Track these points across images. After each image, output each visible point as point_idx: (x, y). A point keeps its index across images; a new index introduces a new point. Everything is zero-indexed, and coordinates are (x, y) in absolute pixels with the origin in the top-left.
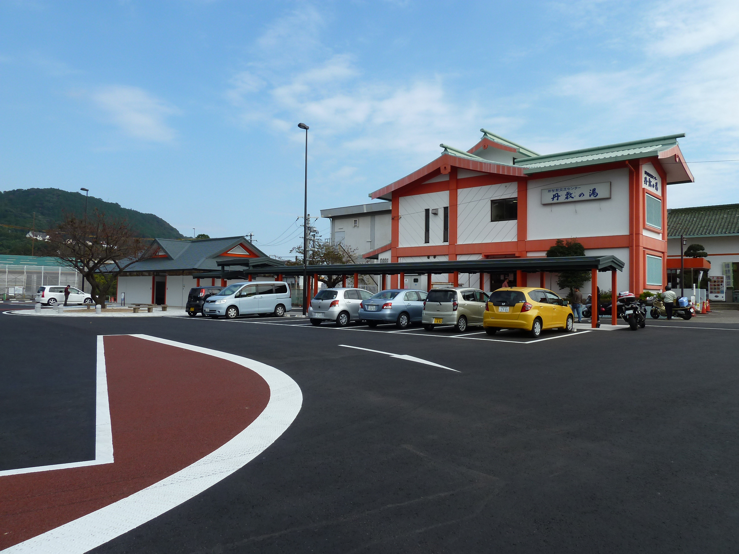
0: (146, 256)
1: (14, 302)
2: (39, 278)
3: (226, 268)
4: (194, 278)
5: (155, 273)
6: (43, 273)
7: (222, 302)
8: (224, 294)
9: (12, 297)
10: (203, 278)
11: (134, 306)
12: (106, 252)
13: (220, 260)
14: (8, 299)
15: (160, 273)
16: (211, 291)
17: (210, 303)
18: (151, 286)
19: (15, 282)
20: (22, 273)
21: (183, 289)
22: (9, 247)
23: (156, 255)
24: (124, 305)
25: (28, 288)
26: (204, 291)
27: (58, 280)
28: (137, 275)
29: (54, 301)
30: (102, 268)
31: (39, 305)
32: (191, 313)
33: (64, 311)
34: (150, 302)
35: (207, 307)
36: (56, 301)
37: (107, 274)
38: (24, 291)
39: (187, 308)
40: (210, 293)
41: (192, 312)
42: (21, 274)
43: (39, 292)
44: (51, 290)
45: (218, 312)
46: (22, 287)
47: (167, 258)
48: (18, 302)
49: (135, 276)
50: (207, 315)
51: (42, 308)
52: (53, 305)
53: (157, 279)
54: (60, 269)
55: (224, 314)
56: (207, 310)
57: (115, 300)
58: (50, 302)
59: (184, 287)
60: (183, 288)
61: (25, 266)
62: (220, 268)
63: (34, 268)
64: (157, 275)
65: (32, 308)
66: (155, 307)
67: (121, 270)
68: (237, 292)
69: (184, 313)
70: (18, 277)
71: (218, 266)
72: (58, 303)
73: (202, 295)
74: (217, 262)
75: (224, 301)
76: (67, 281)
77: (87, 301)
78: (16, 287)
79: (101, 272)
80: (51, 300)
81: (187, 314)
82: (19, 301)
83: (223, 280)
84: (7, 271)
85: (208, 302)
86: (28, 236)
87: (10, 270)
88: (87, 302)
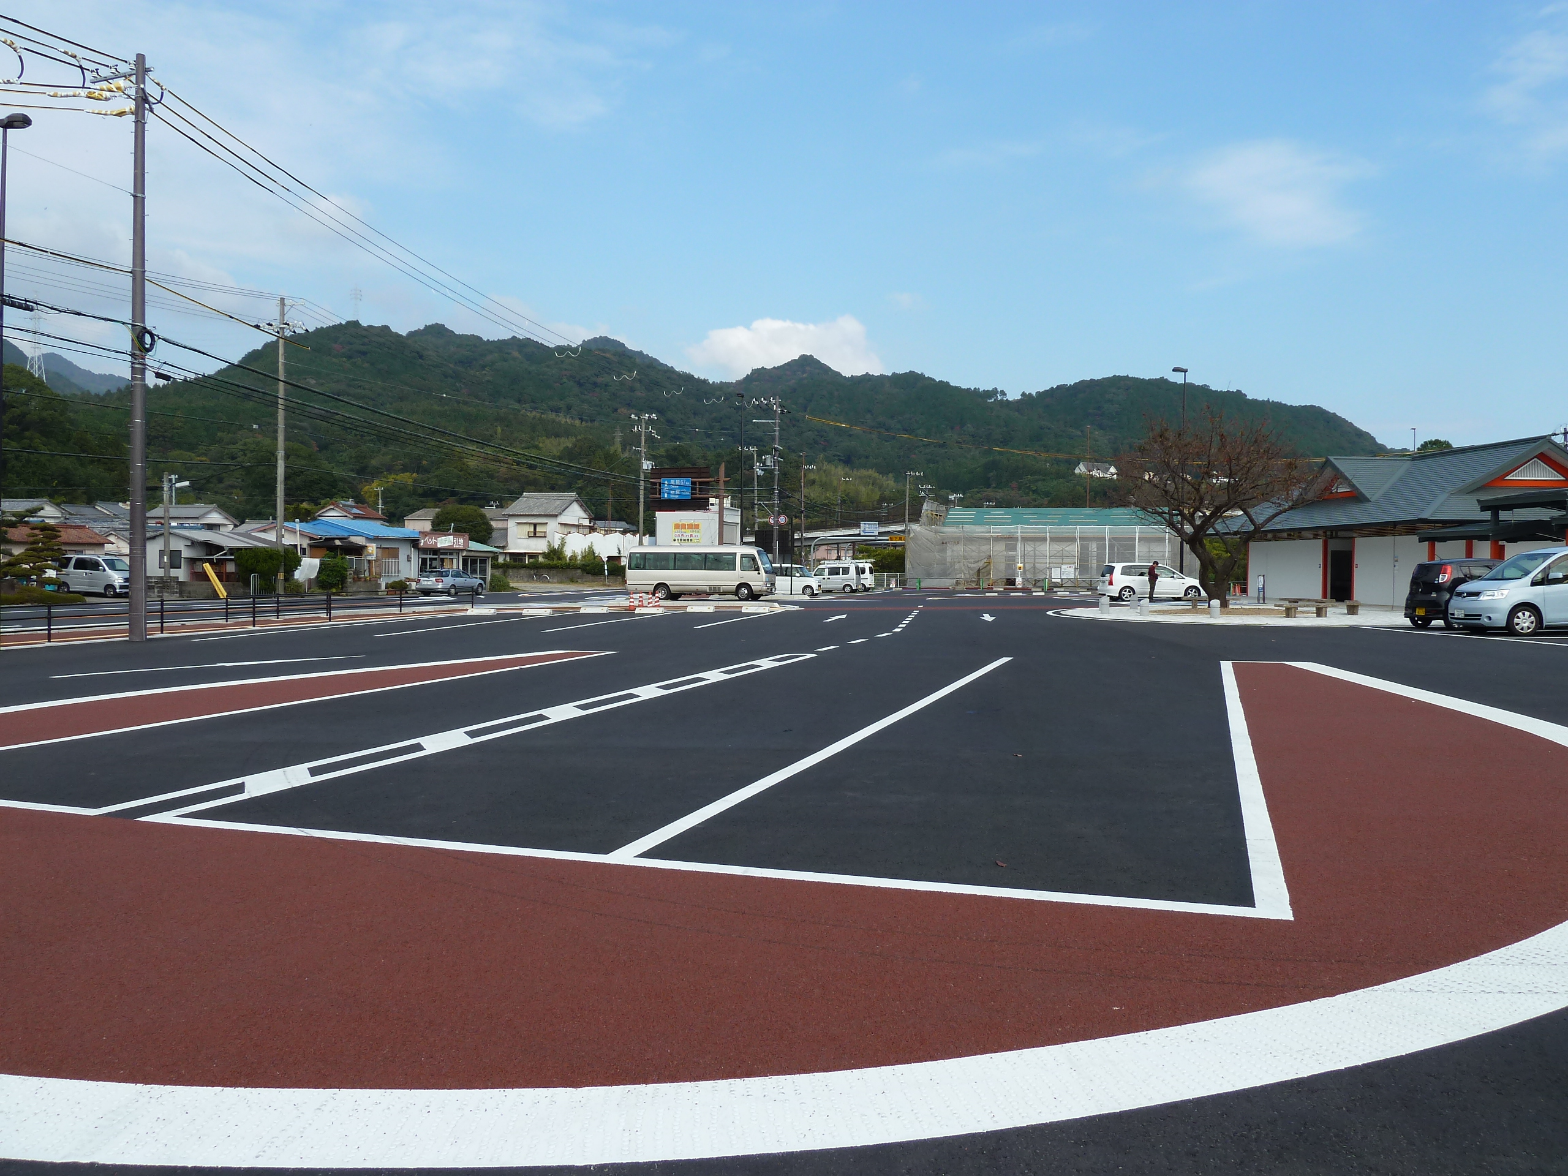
0: (1310, 495)
1: (1061, 593)
2: (1101, 548)
3: (1504, 515)
4: (1421, 540)
5: (1329, 534)
6: (1107, 540)
7: (1498, 595)
8: (1500, 577)
9: (1056, 585)
10: (1444, 539)
11: (1286, 603)
12: (1228, 492)
13: (1486, 496)
14: (1050, 589)
15: (1341, 534)
16: (1466, 570)
17: (1465, 597)
18: (1320, 560)
19: (1062, 557)
20: (1073, 540)
21: (1395, 566)
22: (1047, 494)
23: (1332, 493)
24: (1264, 601)
25: (1083, 568)
26: (1449, 570)
27: (1135, 553)
28: (1290, 538)
29: (1129, 592)
30: (1220, 527)
31: (1105, 600)
32: (1418, 620)
33: (1150, 612)
34: (1318, 595)
35: (1458, 608)
36: (1134, 593)
37: (1230, 536)
38: (1077, 573)
39: (1407, 608)
40: (1466, 576)
41: (1420, 618)
42: (1069, 543)
43: (1103, 575)
44: (1126, 571)
45: (1486, 620)
46: (1074, 566)
47: (1356, 497)
48: (1068, 593)
49: (1285, 539)
50: (1456, 627)
51: (1111, 605)
52: (1129, 601)
53: (1334, 545)
54: (1138, 531)
55: (1503, 623)
56: (1459, 614)
57: (1244, 590)
58: (1124, 595)
59: (1397, 561)
60: (1396, 563)
61: (1078, 527)
62: (1487, 515)
63: (1091, 530)
64: (1331, 537)
65: (1094, 604)
66: (1333, 606)
67: (1257, 529)
68: (1536, 573)
69: (1400, 620)
70: (1067, 549)
71: (1482, 511)
72: (1139, 596)
73: (1444, 578)
74: (1478, 501)
75: (1502, 594)
76: (1151, 554)
77: (1190, 592)
78: (1064, 567)
79: (1217, 533)
80: (1126, 591)
81: (1407, 622)
82: (1070, 592)
83: (1495, 543)
84: (1048, 538)
85: (1460, 594)
86: (1077, 471)
87: (1054, 535)
88: (1189, 594)
